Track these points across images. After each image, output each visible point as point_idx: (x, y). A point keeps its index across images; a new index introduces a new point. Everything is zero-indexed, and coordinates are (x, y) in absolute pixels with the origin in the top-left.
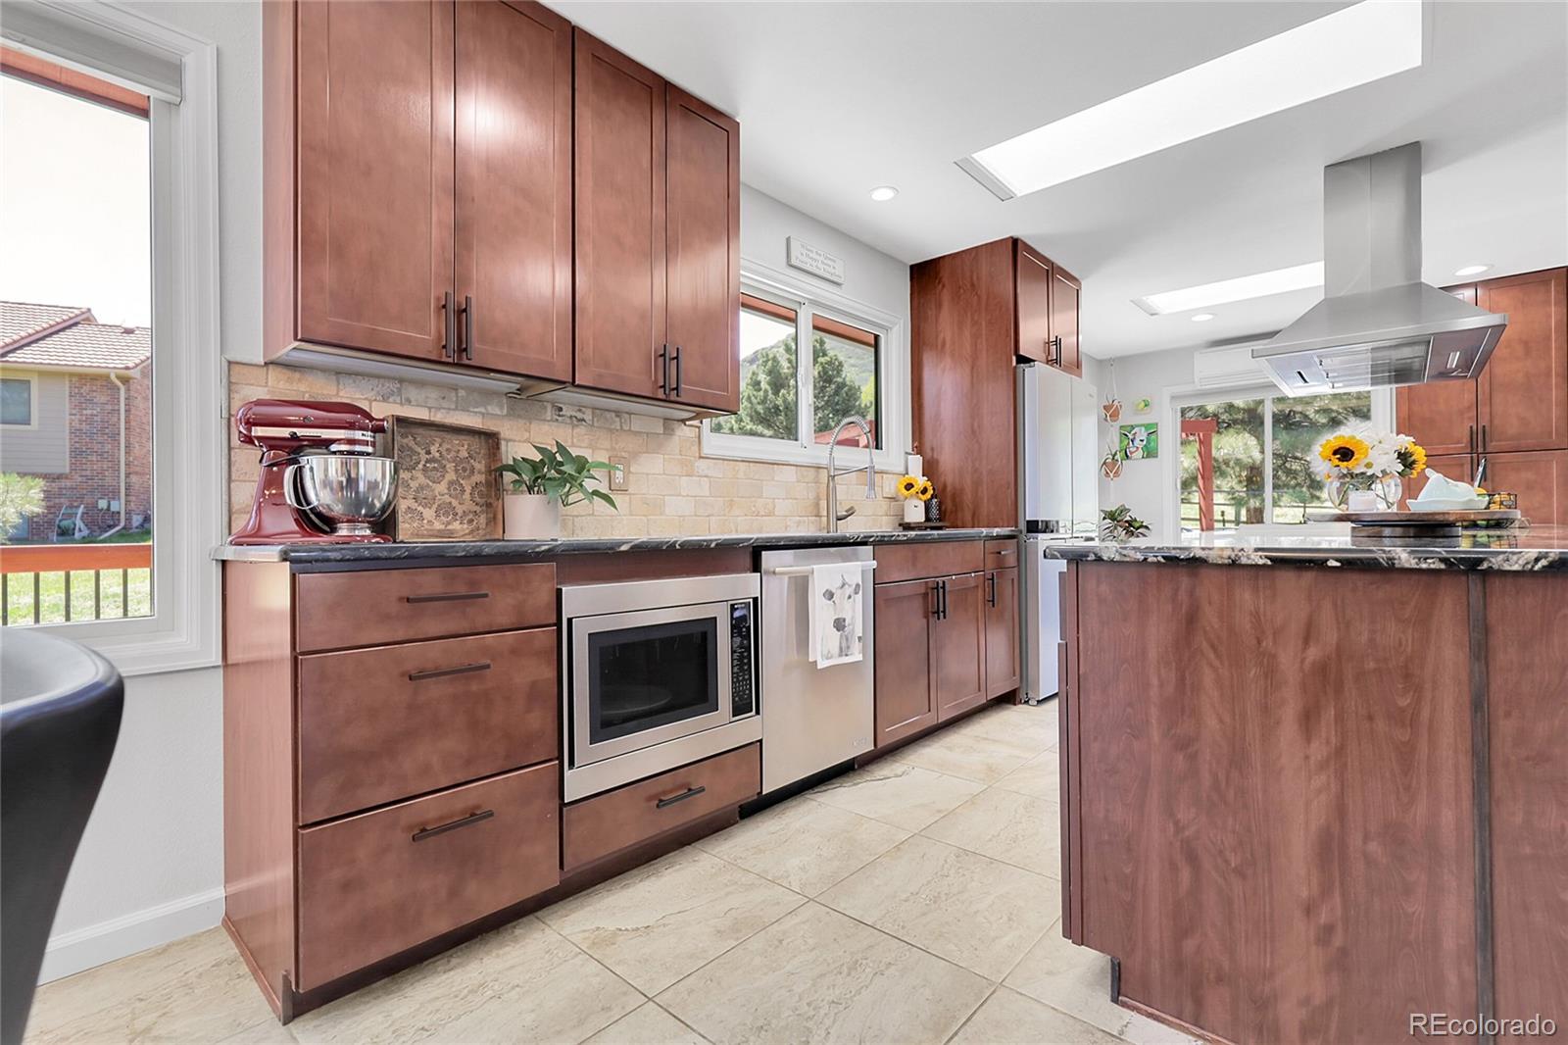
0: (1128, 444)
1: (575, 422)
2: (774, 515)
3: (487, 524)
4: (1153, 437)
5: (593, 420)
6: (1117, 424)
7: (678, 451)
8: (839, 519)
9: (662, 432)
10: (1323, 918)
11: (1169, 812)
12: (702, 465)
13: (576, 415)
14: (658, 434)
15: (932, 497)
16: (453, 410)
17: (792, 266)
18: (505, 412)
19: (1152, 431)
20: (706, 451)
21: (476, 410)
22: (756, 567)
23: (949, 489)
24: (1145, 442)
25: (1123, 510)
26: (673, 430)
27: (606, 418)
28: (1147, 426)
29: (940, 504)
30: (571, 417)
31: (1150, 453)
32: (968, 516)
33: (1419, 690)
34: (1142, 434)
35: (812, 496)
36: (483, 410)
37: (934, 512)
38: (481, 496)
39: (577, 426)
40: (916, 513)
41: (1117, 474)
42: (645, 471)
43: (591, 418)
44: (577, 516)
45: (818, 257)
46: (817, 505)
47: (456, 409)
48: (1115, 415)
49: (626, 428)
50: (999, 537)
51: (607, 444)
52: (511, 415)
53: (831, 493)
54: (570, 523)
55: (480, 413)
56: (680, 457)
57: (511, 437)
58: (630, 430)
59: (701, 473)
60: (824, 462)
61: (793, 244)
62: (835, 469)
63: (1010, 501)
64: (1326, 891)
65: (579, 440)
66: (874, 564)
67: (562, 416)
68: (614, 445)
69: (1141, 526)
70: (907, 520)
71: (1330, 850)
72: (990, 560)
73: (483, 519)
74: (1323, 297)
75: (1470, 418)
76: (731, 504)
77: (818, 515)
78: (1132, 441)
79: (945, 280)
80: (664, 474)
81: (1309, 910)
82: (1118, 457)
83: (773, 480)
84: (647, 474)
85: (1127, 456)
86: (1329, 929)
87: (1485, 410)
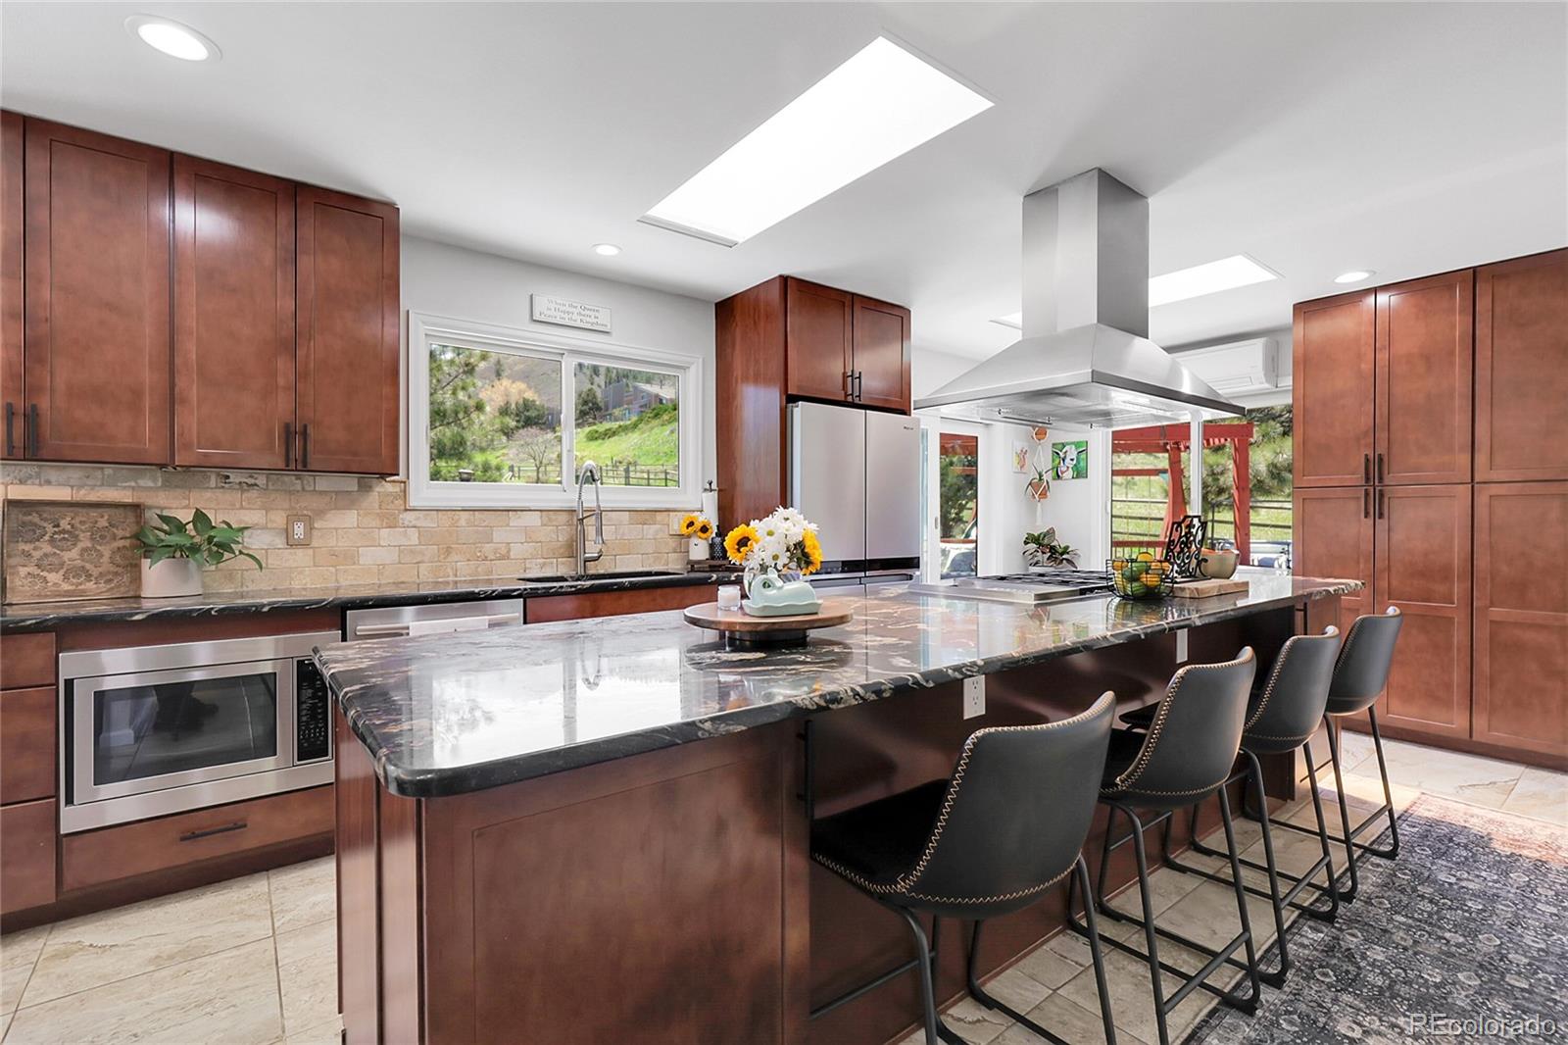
0: (1060, 463)
1: (246, 488)
2: (508, 558)
3: (131, 582)
4: (1083, 456)
5: (267, 485)
6: (1047, 441)
7: (377, 507)
8: (588, 561)
9: (356, 488)
12: (409, 517)
13: (246, 480)
14: (349, 492)
15: (716, 535)
16: (100, 486)
17: (535, 321)
18: (160, 484)
20: (413, 502)
21: (124, 484)
24: (1075, 462)
25: (1051, 533)
26: (371, 487)
27: (283, 482)
28: (1077, 444)
30: (240, 483)
34: (1072, 453)
36: (133, 484)
37: (718, 550)
38: (124, 557)
39: (248, 491)
40: (696, 552)
41: (1044, 495)
42: (333, 526)
43: (265, 482)
44: (247, 570)
45: (571, 310)
47: (102, 485)
49: (307, 488)
51: (286, 505)
52: (166, 486)
54: (239, 575)
55: (129, 487)
56: (378, 511)
57: (166, 505)
58: (315, 490)
59: (406, 523)
60: (574, 505)
61: (537, 301)
62: (583, 511)
65: (249, 503)
67: (230, 483)
68: (293, 504)
69: (1066, 552)
70: (691, 557)
73: (126, 578)
75: (1366, 445)
76: (448, 551)
78: (1064, 460)
79: (738, 318)
80: (358, 527)
82: (1046, 478)
83: (508, 525)
84: (336, 529)
85: (1058, 476)
87: (1382, 435)
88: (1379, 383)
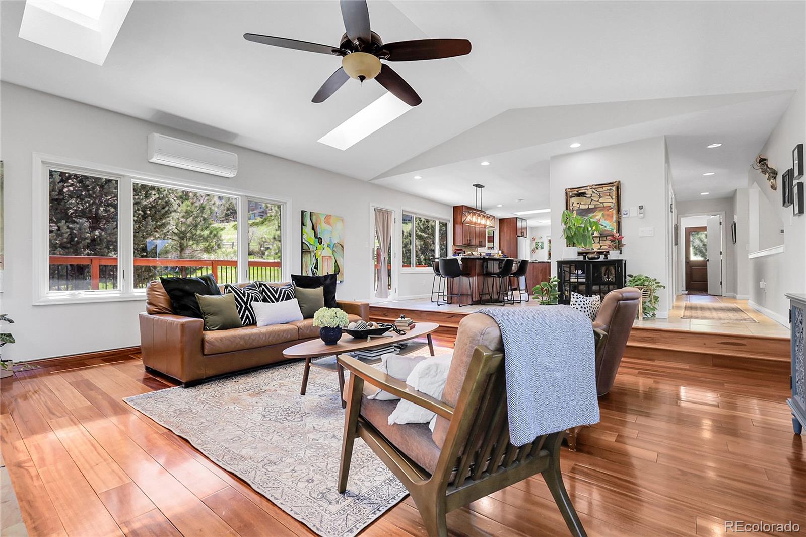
4: (542, 245)
6: (535, 242)
19: (542, 243)
31: (542, 248)
34: (540, 244)
48: (535, 240)
78: (538, 246)
79: (505, 222)
82: (535, 249)
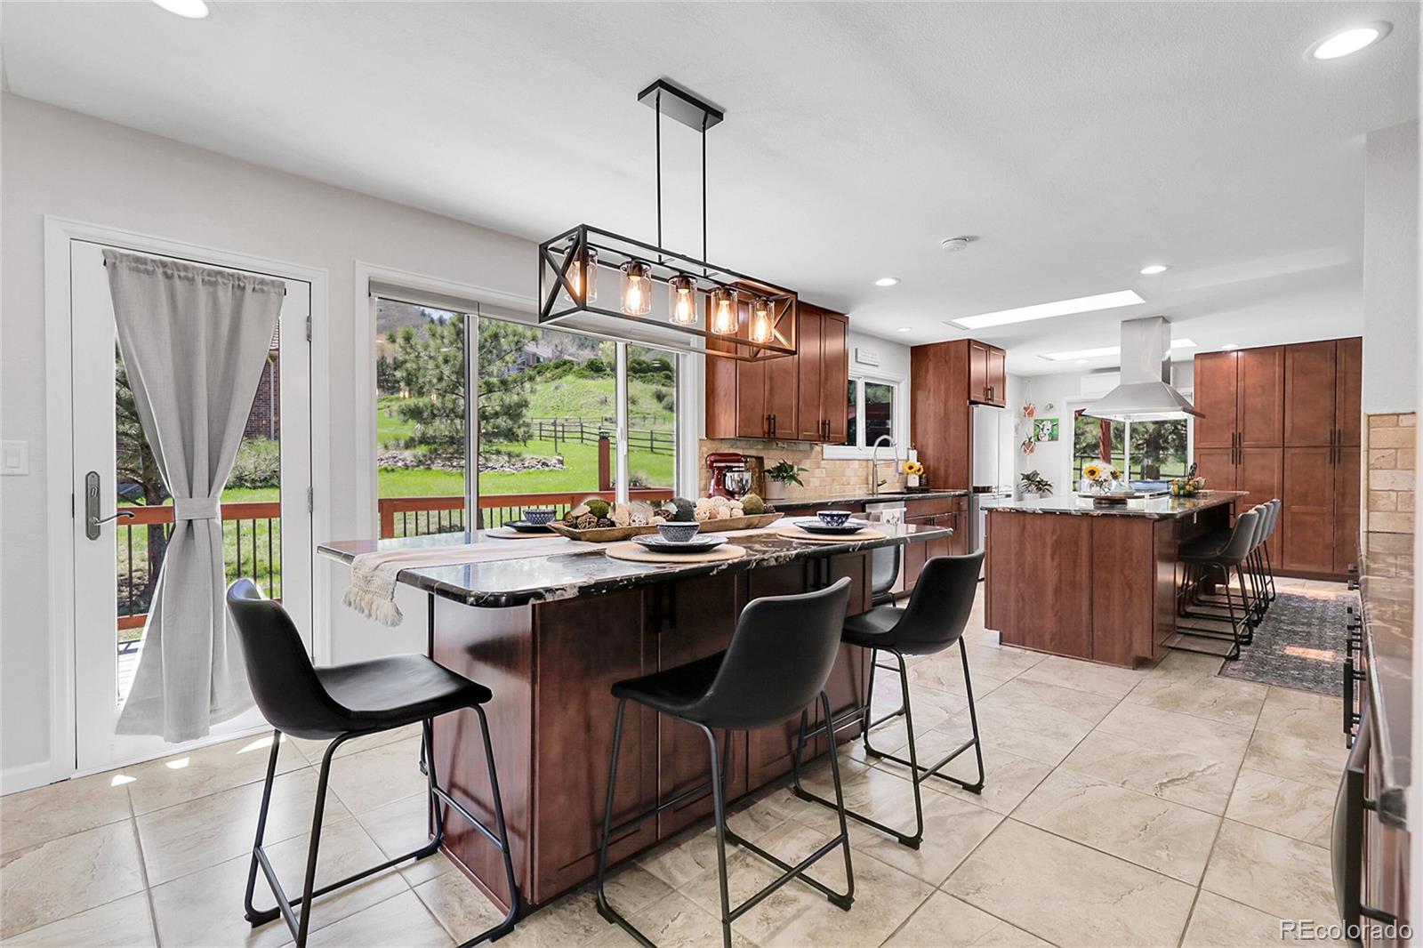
0: (1040, 431)
4: (1055, 427)
6: (1032, 419)
8: (879, 485)
10: (1056, 609)
11: (1017, 583)
12: (823, 463)
15: (923, 473)
19: (1055, 423)
20: (824, 456)
22: (864, 511)
23: (932, 468)
24: (1050, 431)
25: (1035, 474)
28: (1052, 421)
29: (927, 477)
31: (1053, 438)
32: (941, 483)
33: (1078, 546)
34: (1049, 425)
35: (865, 474)
37: (924, 481)
40: (914, 482)
41: (1031, 451)
43: (787, 446)
45: (868, 355)
46: (867, 479)
48: (1031, 414)
50: (959, 496)
53: (874, 473)
59: (822, 466)
60: (871, 457)
61: (859, 351)
63: (965, 476)
64: (1056, 600)
66: (905, 509)
68: (794, 457)
69: (1046, 485)
70: (909, 485)
71: (1058, 590)
72: (955, 507)
74: (1119, 384)
75: (1233, 428)
76: (833, 480)
77: (868, 484)
78: (1042, 430)
79: (931, 357)
81: (1053, 608)
82: (1032, 440)
83: (849, 468)
85: (1038, 439)
86: (1057, 612)
87: (1240, 423)
88: (1238, 399)
